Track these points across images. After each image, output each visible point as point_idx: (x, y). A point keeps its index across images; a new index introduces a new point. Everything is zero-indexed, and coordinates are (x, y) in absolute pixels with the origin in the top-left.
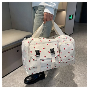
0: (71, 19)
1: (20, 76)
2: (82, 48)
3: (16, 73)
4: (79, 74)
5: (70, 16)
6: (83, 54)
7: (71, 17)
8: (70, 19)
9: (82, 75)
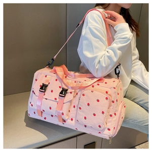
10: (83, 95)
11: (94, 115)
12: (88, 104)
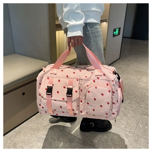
0: (117, 35)
1: (26, 138)
2: (133, 86)
3: (19, 132)
4: (127, 133)
5: (115, 30)
6: (135, 97)
7: (117, 32)
8: (114, 36)
9: (132, 135)
10: (89, 92)
11: (101, 106)
12: (95, 99)
